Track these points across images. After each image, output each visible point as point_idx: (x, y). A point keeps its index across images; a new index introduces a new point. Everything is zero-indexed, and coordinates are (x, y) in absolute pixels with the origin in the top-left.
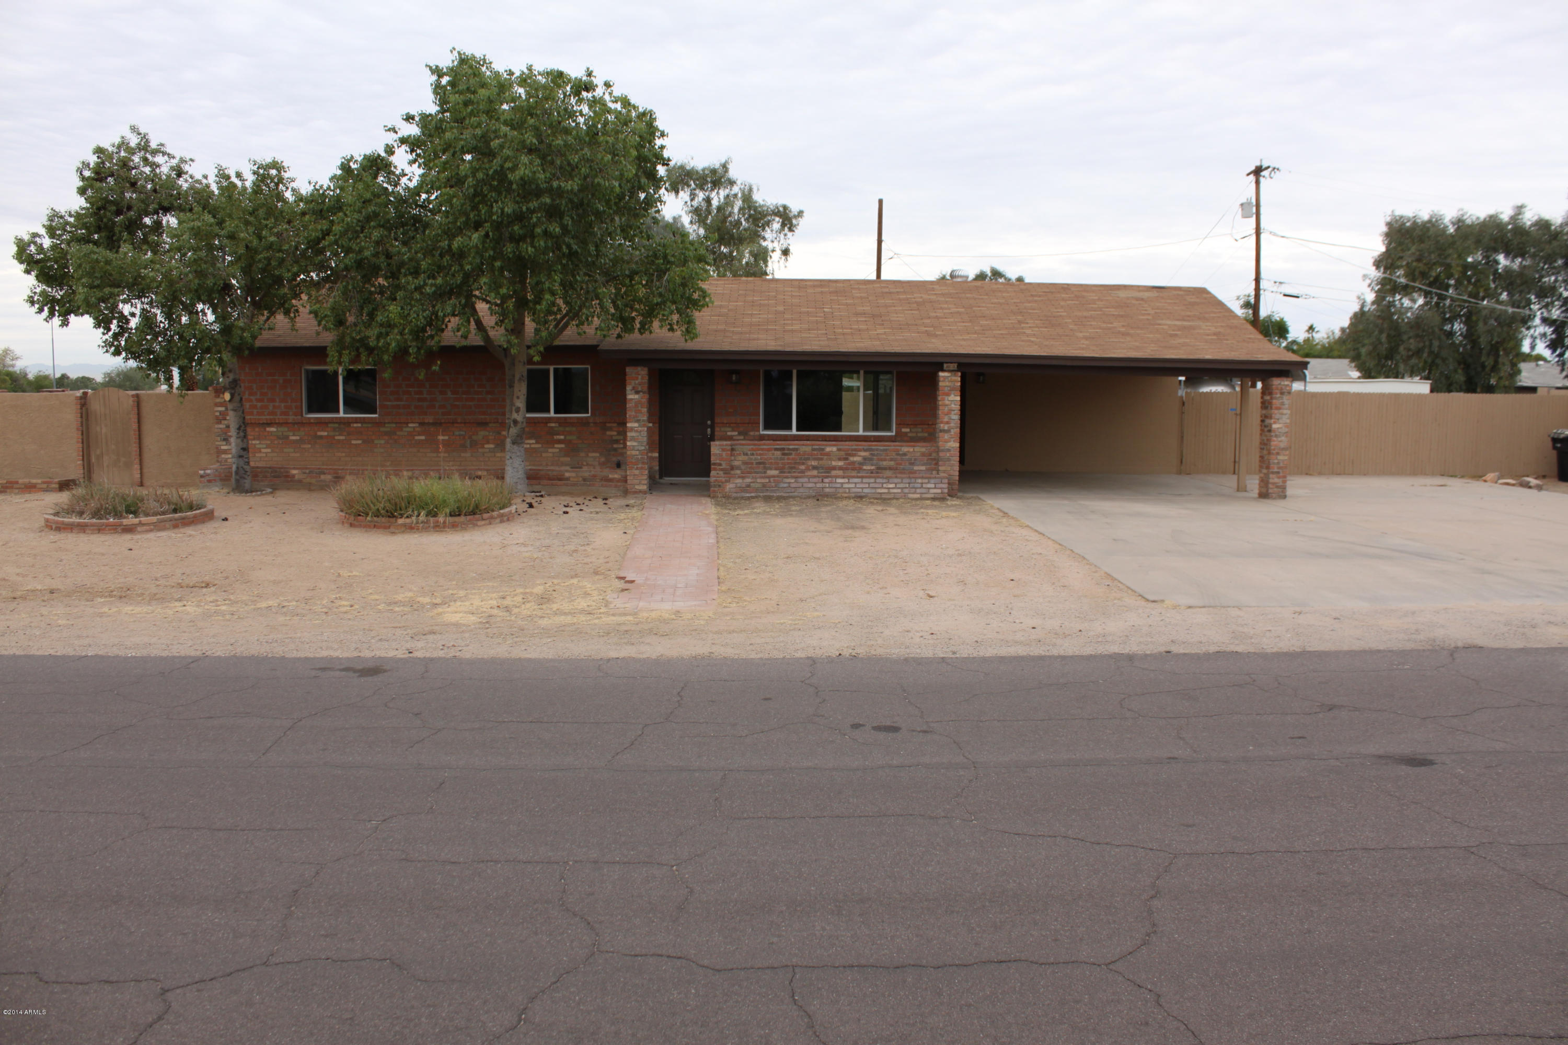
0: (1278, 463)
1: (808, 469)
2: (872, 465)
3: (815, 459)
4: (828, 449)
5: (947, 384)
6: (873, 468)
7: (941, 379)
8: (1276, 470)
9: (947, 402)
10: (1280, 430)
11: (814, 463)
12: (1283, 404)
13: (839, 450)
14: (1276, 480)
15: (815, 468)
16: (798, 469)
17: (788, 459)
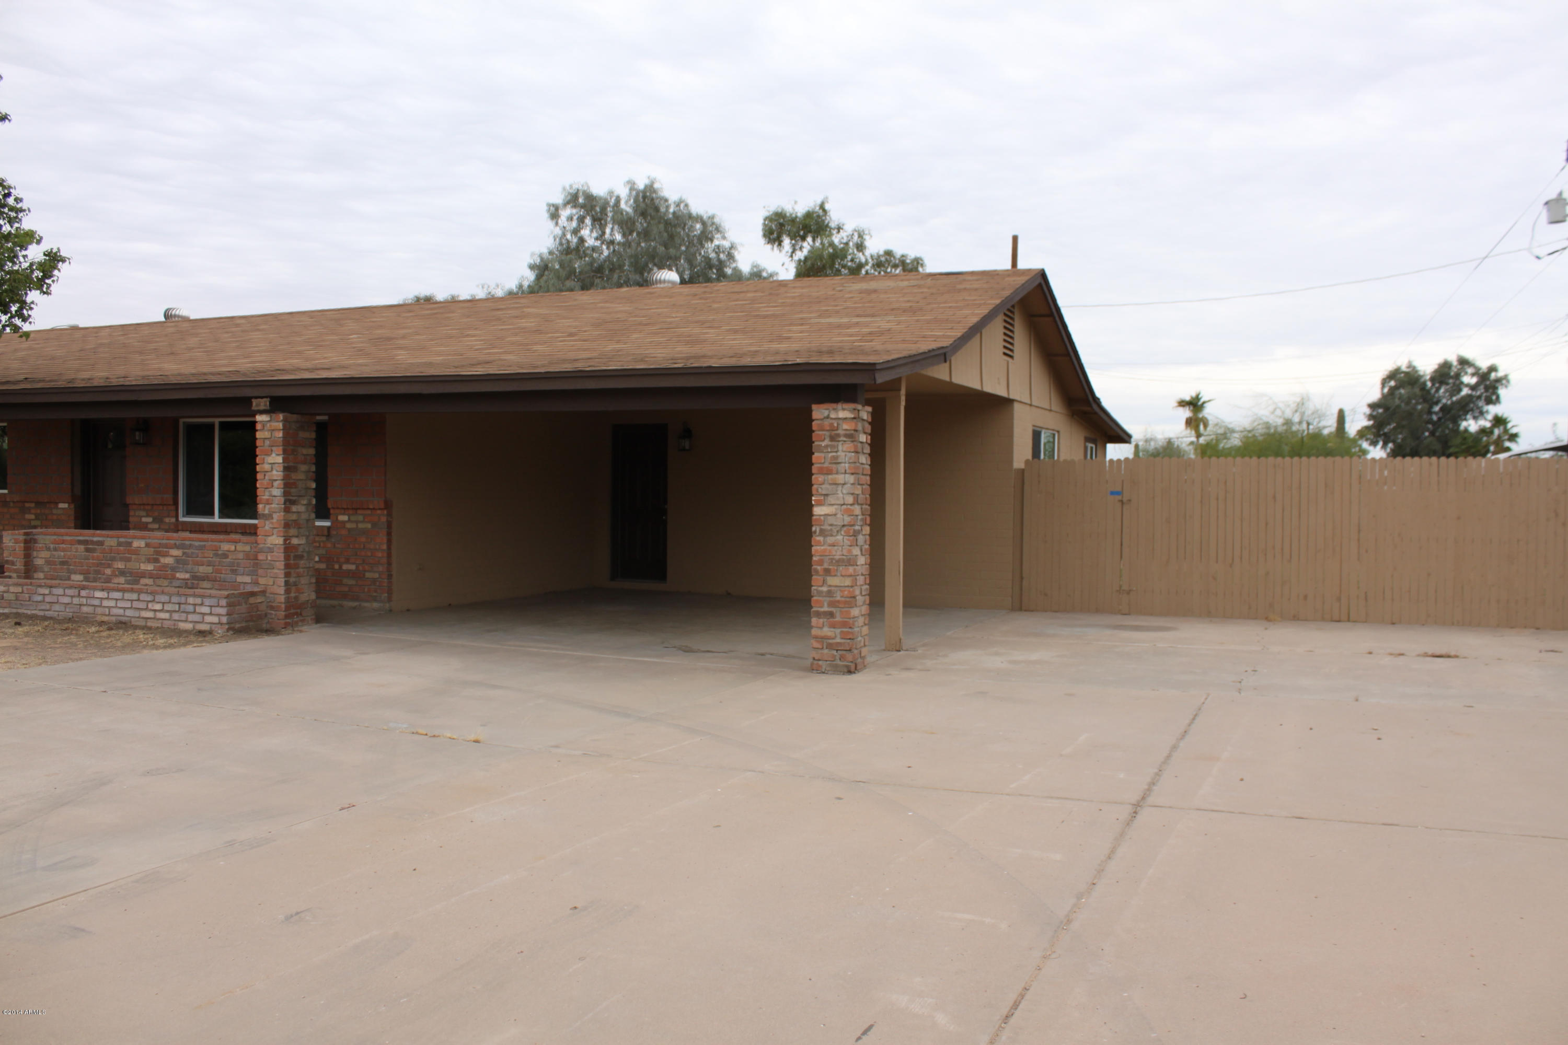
0: (830, 594)
1: (114, 575)
2: (187, 572)
3: (122, 559)
4: (136, 544)
5: (267, 434)
6: (187, 576)
7: (258, 427)
8: (826, 608)
9: (267, 467)
10: (831, 520)
11: (120, 565)
12: (835, 461)
13: (147, 545)
14: (827, 631)
15: (122, 573)
16: (104, 574)
17: (93, 558)
